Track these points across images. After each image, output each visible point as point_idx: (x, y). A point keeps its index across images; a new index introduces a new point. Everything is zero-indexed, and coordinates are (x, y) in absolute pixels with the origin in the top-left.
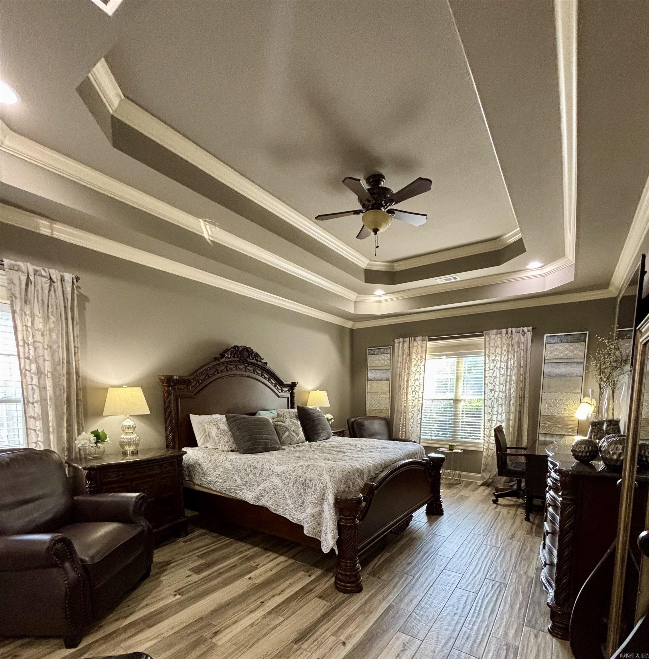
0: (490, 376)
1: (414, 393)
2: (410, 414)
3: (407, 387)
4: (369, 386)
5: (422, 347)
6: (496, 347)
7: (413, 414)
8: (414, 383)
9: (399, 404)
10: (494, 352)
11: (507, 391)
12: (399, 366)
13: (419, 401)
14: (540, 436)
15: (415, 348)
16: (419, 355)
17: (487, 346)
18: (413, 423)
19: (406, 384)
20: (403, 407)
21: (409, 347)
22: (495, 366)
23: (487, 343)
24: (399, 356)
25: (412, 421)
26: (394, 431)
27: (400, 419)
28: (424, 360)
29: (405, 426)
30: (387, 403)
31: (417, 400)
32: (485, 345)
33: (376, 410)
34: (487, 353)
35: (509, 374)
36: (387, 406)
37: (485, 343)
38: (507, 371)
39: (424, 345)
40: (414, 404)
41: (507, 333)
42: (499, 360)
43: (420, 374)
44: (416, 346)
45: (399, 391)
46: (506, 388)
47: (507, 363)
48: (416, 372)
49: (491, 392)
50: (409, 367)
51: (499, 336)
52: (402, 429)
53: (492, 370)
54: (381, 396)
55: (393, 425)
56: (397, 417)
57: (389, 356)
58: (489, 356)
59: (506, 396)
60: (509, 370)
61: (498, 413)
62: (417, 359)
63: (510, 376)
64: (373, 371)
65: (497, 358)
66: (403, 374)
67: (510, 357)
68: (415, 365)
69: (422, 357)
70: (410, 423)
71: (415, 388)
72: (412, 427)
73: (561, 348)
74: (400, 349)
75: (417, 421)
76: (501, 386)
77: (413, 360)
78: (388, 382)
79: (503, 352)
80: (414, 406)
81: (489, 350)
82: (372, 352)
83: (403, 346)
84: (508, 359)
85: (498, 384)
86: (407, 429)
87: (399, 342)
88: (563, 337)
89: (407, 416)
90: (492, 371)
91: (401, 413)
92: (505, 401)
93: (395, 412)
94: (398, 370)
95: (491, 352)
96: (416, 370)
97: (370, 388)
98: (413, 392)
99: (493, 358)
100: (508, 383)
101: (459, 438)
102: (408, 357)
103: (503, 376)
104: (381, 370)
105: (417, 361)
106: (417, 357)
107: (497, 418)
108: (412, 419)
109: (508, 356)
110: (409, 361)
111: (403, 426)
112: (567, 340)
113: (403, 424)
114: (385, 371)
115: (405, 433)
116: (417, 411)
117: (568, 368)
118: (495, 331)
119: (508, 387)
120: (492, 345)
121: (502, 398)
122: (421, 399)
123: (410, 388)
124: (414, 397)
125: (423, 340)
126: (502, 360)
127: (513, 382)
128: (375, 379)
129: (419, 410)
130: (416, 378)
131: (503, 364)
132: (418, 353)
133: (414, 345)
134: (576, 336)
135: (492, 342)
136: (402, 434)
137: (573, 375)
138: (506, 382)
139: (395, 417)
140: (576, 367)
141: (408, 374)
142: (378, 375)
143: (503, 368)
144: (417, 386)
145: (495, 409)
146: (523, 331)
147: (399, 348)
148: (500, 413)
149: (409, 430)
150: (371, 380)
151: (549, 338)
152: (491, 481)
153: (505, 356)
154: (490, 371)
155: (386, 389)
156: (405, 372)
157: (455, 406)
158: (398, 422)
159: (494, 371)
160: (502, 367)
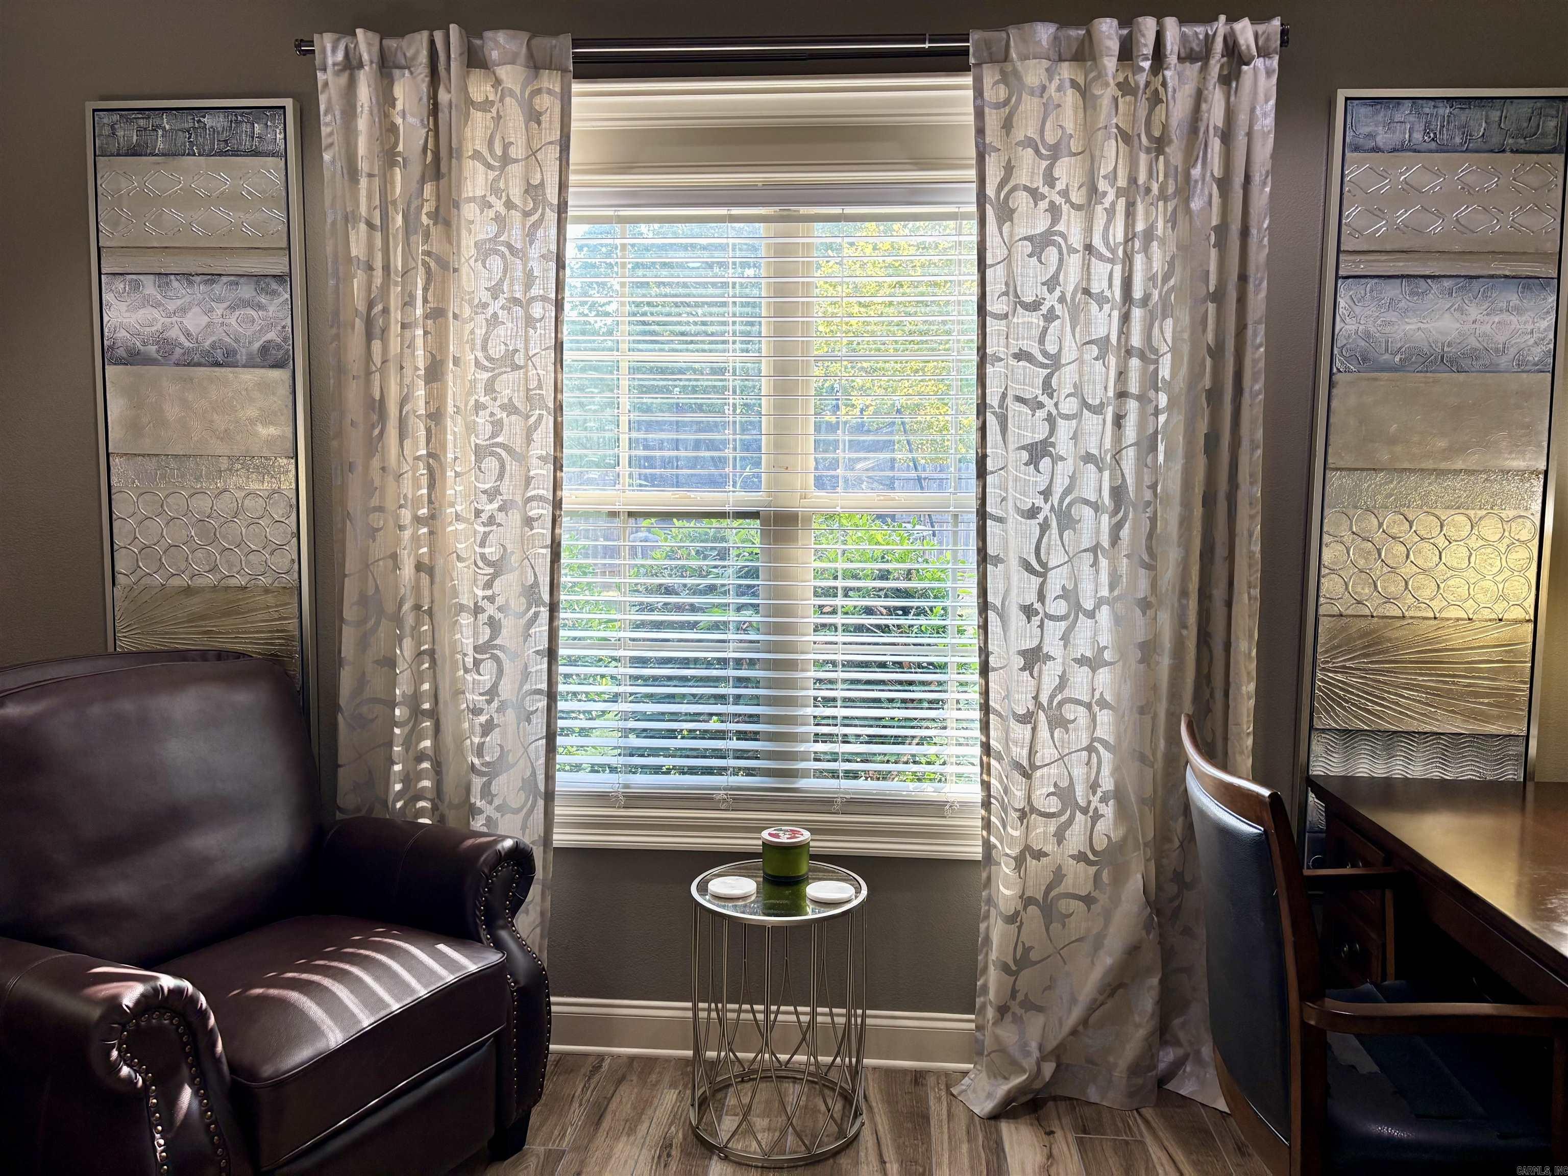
0: (1022, 355)
1: (491, 464)
2: (465, 620)
3: (435, 416)
4: (117, 408)
5: (534, 116)
6: (1055, 152)
7: (493, 624)
8: (490, 388)
9: (378, 550)
10: (1039, 183)
11: (1129, 458)
12: (357, 249)
13: (529, 522)
14: (1317, 748)
15: (479, 124)
16: (515, 170)
17: (991, 137)
18: (492, 693)
19: (420, 392)
20: (407, 571)
21: (434, 109)
22: (1051, 284)
23: (993, 120)
24: (353, 174)
25: (486, 678)
26: (344, 755)
27: (390, 663)
28: (552, 217)
29: (433, 714)
30: (276, 536)
31: (515, 517)
32: (980, 131)
33: (188, 591)
34: (990, 191)
35: (1136, 341)
36: (282, 561)
37: (980, 114)
38: (1125, 318)
39: (548, 104)
40: (491, 551)
41: (1126, 53)
42: (1076, 239)
43: (530, 322)
44: (486, 105)
45: (374, 444)
46: (1118, 438)
47: (1128, 259)
48: (495, 307)
49: (1034, 461)
50: (444, 265)
51: (1066, 71)
52: (409, 742)
53: (1034, 306)
54: (232, 482)
55: (335, 708)
56: (363, 644)
57: (277, 177)
58: (1006, 214)
59: (1118, 493)
60: (1137, 313)
61: (1077, 608)
62: (499, 206)
63: (1149, 355)
64: (149, 287)
65: (1061, 227)
66: (396, 315)
67: (1140, 227)
68: (485, 251)
69: (533, 190)
70: (474, 698)
71: (497, 426)
72: (487, 728)
73: (1433, 184)
74: (362, 124)
75: (526, 675)
76: (1091, 421)
77: (469, 211)
78: (279, 376)
79: (1102, 185)
80: (498, 567)
81: (1009, 169)
82: (128, 134)
83: (386, 99)
84: (1129, 239)
85: (1069, 406)
86: (448, 737)
87: (351, 65)
88: (1444, 110)
89: (444, 635)
90: (1036, 319)
91: (398, 620)
92: (1116, 528)
93: (350, 612)
94: (357, 283)
95: (1022, 177)
96: (495, 291)
97: (134, 427)
98: (480, 453)
99: (1041, 225)
100: (1132, 405)
101: (805, 774)
102: (428, 189)
103: (1101, 357)
104: (212, 277)
105: (499, 219)
106: (495, 190)
107: (1065, 638)
108: (488, 667)
109: (1130, 214)
110: (435, 216)
111: (416, 713)
112: (1465, 130)
113: (414, 700)
114: (246, 291)
115: (438, 767)
116: (517, 604)
117: (1474, 311)
118: (1044, 32)
119: (1130, 433)
120: (1027, 128)
121: (1096, 507)
122: (546, 511)
123: (453, 427)
124: (492, 494)
125: (536, 65)
126: (1097, 242)
127: (1163, 400)
128: (166, 345)
129: (530, 592)
130: (497, 350)
131: (1100, 270)
132: (506, 160)
133: (469, 102)
134: (1511, 109)
135: (1030, 106)
136: (408, 779)
137: (1503, 362)
138: (1122, 395)
139: (348, 649)
140: (1519, 311)
141: (437, 314)
142: (195, 321)
143: (1101, 300)
144: (510, 408)
145: (1056, 582)
146: (1232, 49)
147: (350, 112)
148: (1088, 605)
149: (460, 740)
150: (134, 358)
151: (1363, 111)
152: (1049, 1069)
153: (1111, 212)
154: (1022, 317)
155: (266, 431)
156: (408, 302)
157: (773, 557)
158: (376, 685)
159: (1050, 317)
160: (1095, 289)
